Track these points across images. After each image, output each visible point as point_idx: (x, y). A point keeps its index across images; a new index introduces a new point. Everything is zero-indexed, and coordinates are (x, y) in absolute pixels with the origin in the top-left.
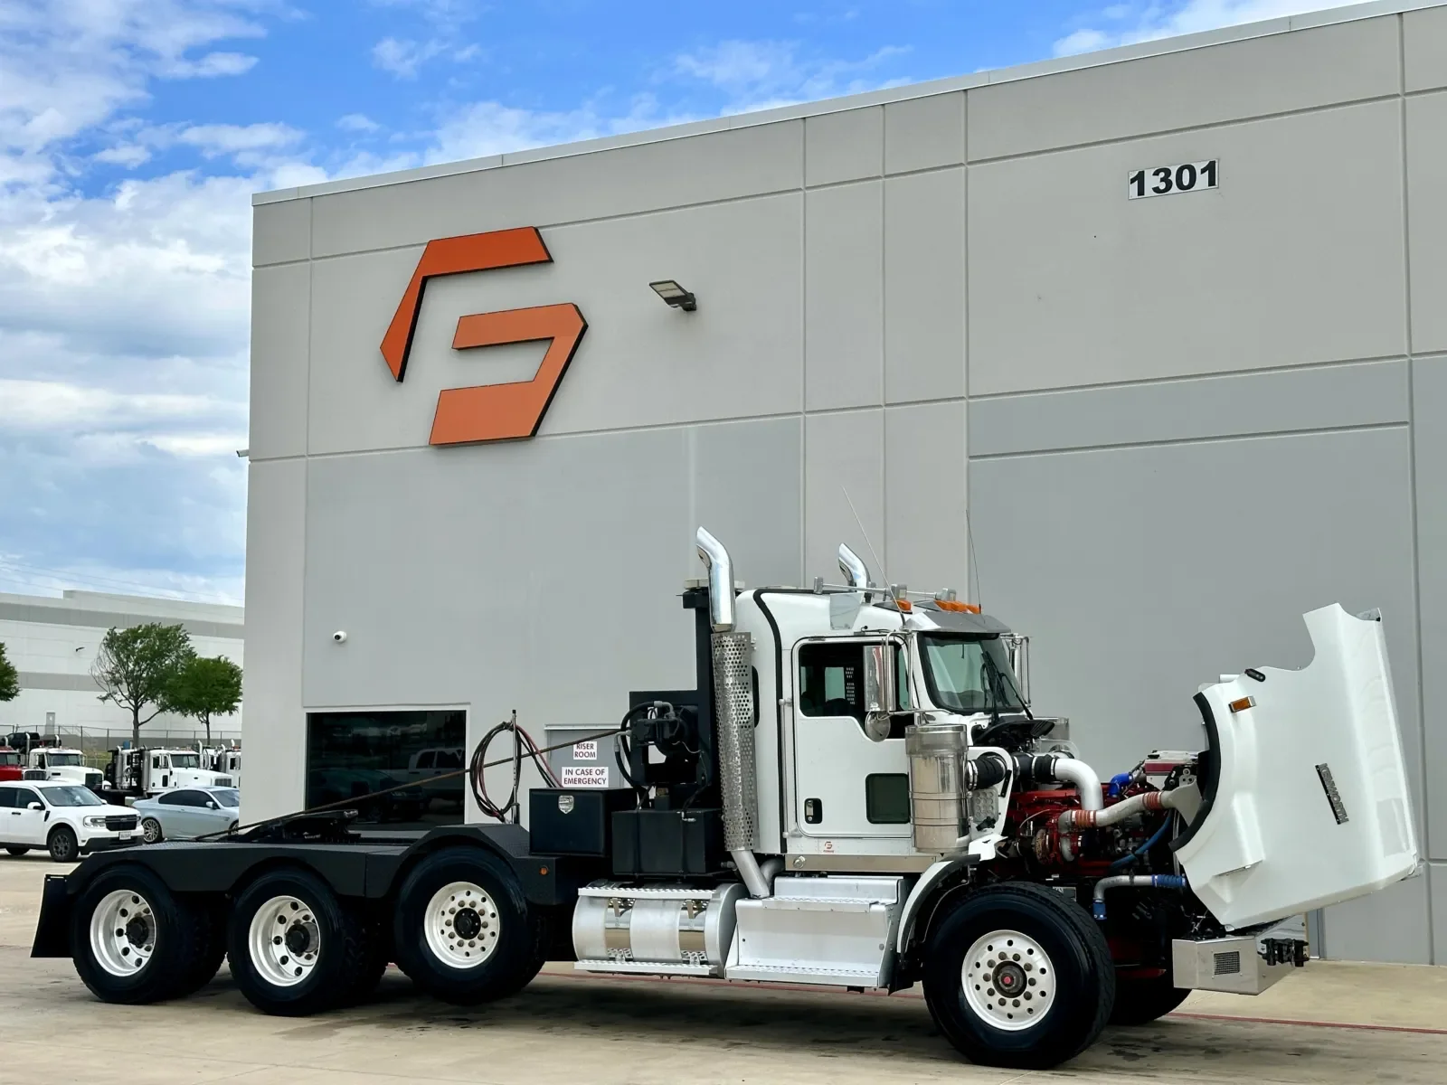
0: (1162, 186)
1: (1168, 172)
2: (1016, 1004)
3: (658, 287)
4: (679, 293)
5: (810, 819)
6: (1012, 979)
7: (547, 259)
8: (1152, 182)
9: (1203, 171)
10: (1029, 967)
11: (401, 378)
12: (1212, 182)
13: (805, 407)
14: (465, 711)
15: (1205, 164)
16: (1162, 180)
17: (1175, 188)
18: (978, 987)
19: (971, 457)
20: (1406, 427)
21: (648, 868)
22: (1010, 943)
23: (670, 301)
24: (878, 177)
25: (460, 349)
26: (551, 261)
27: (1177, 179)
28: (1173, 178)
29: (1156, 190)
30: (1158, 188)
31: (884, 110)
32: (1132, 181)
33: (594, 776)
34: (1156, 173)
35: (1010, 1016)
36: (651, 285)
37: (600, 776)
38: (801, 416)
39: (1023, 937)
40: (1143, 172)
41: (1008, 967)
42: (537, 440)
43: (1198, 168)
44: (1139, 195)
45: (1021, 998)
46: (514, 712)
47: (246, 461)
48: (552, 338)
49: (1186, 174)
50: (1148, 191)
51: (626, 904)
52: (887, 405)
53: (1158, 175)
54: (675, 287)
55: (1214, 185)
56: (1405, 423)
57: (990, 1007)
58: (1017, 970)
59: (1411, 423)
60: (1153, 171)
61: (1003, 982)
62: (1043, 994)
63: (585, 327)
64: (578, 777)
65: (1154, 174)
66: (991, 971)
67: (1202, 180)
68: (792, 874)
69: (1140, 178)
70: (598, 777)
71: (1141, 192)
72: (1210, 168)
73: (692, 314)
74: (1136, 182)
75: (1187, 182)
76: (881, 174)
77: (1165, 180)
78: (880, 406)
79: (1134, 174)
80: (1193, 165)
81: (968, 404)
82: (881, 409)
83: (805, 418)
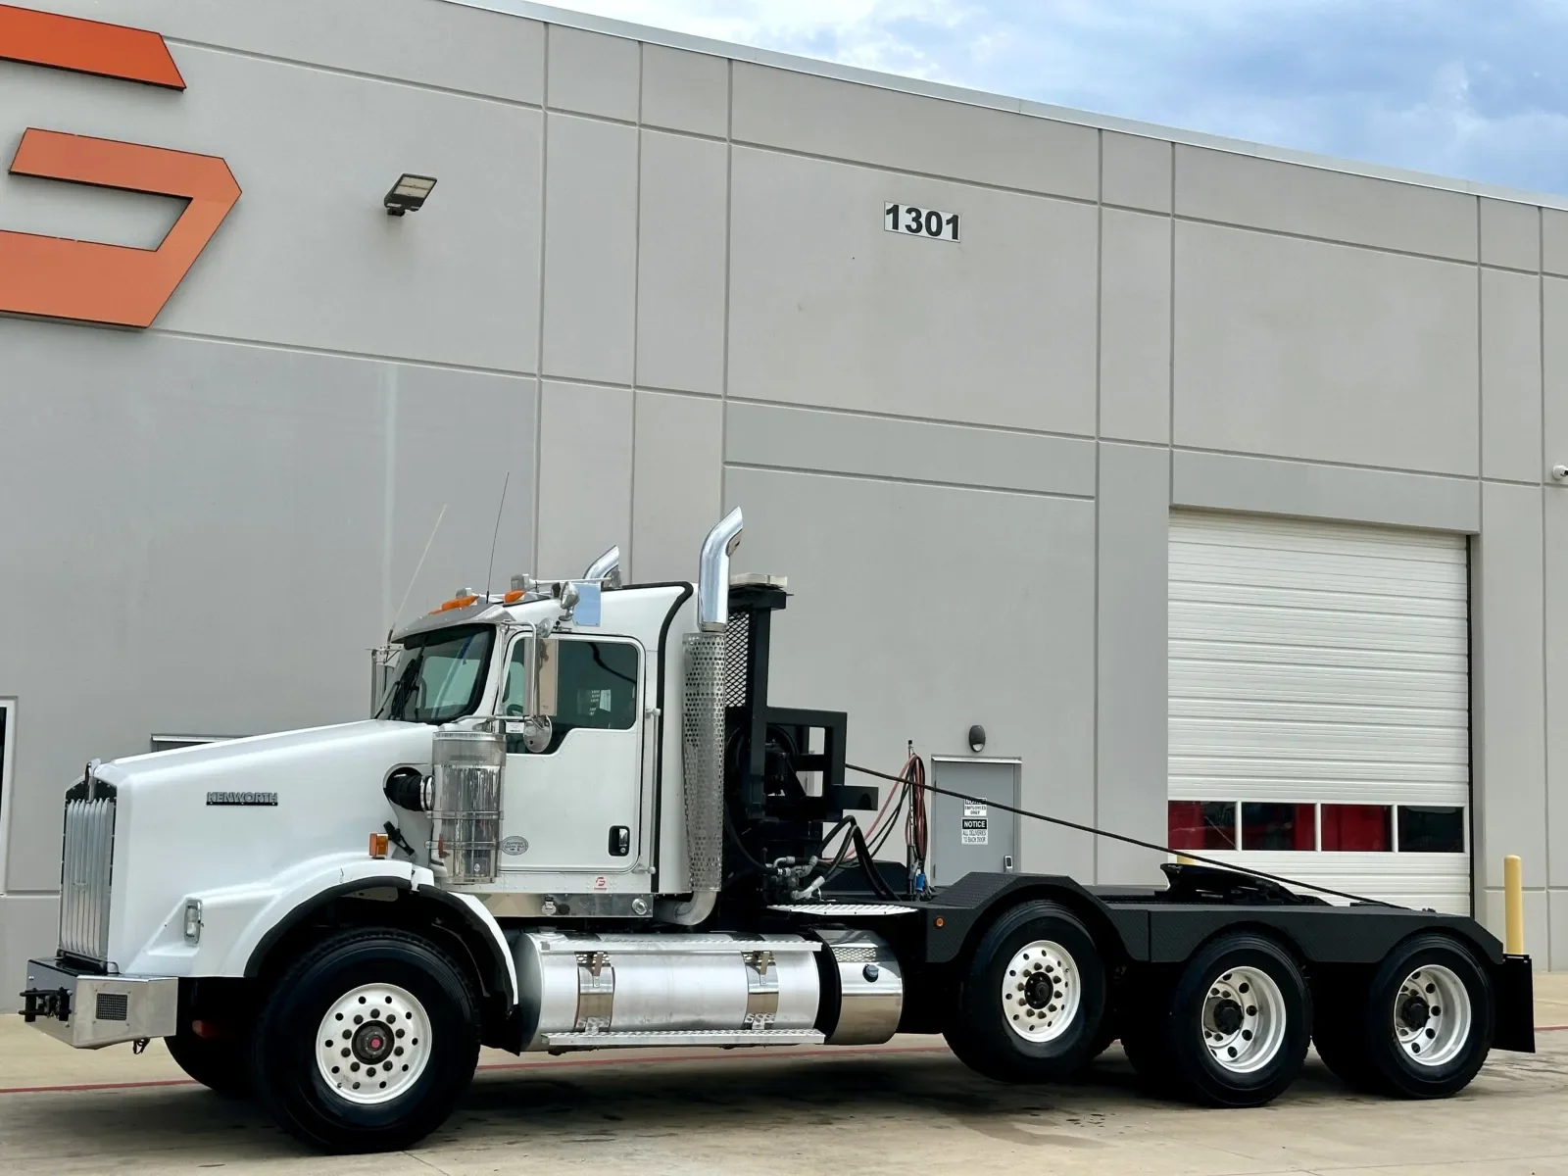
0: (914, 226)
1: (919, 213)
7: (180, 85)
8: (905, 219)
9: (948, 222)
12: (955, 236)
13: (540, 370)
15: (950, 216)
16: (914, 220)
17: (924, 232)
19: (726, 462)
20: (1093, 501)
24: (634, 124)
25: (21, 175)
26: (181, 88)
27: (926, 223)
28: (923, 220)
29: (908, 227)
30: (910, 226)
32: (889, 212)
34: (909, 211)
38: (536, 381)
40: (898, 206)
43: (945, 217)
44: (893, 228)
48: (190, 200)
49: (934, 219)
50: (902, 228)
52: (636, 387)
53: (910, 213)
56: (1092, 498)
59: (1096, 497)
60: (907, 208)
63: (238, 194)
65: (907, 212)
67: (947, 230)
69: (895, 210)
71: (896, 226)
72: (954, 221)
73: (395, 218)
74: (891, 215)
75: (934, 228)
76: (637, 121)
77: (916, 220)
78: (629, 387)
79: (889, 206)
80: (940, 213)
81: (725, 404)
82: (631, 390)
83: (540, 382)
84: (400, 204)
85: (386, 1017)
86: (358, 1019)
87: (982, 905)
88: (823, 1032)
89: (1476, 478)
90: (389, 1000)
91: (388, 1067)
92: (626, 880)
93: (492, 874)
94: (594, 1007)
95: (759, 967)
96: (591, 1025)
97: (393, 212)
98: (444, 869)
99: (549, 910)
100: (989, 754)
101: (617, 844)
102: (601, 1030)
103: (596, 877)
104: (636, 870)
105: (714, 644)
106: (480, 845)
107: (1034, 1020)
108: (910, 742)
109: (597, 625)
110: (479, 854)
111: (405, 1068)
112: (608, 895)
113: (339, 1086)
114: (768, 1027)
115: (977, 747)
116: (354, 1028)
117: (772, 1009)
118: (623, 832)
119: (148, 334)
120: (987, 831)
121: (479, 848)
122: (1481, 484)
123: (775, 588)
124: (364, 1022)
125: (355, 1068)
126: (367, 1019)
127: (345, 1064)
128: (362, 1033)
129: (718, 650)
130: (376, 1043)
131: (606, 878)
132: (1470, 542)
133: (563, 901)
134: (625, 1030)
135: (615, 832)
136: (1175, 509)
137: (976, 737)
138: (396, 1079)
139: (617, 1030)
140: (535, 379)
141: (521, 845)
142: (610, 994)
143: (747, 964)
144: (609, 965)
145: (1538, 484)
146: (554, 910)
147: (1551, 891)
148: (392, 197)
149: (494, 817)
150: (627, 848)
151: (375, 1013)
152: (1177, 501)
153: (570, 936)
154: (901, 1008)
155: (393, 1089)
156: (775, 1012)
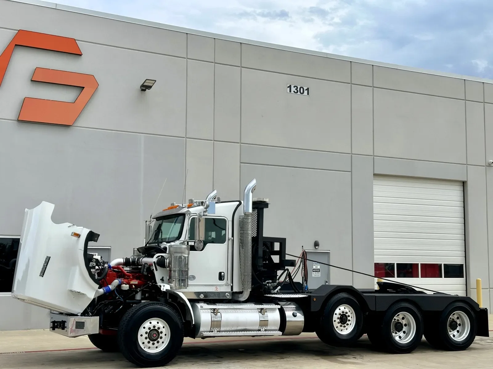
0: (296, 91)
1: (297, 87)
8: (293, 89)
9: (306, 90)
11: (0, 87)
12: (308, 94)
13: (186, 136)
15: (306, 88)
16: (296, 89)
17: (299, 93)
19: (241, 163)
20: (350, 173)
25: (35, 81)
26: (81, 55)
27: (300, 90)
28: (298, 89)
29: (294, 92)
32: (288, 87)
34: (294, 87)
40: (291, 85)
43: (305, 88)
48: (84, 88)
49: (302, 89)
50: (292, 92)
56: (350, 172)
59: (351, 172)
60: (294, 86)
63: (98, 86)
67: (306, 92)
69: (290, 87)
71: (290, 91)
72: (308, 89)
74: (289, 88)
75: (302, 92)
76: (214, 62)
78: (212, 140)
79: (289, 85)
80: (304, 87)
81: (240, 145)
82: (213, 142)
83: (186, 140)
84: (145, 88)
85: (157, 327)
86: (149, 328)
87: (327, 294)
88: (281, 332)
89: (465, 164)
90: (158, 323)
91: (158, 342)
92: (223, 288)
93: (186, 286)
94: (216, 324)
95: (263, 313)
96: (215, 330)
97: (143, 90)
98: (172, 285)
99: (202, 296)
100: (320, 249)
101: (221, 277)
102: (218, 331)
103: (215, 287)
104: (227, 285)
105: (248, 218)
106: (183, 278)
107: (342, 328)
108: (302, 246)
109: (214, 213)
110: (182, 280)
111: (163, 342)
112: (218, 292)
113: (144, 348)
114: (265, 330)
115: (317, 247)
116: (148, 331)
117: (266, 325)
118: (223, 274)
119: (71, 128)
120: (320, 272)
121: (183, 279)
122: (467, 166)
123: (264, 202)
124: (151, 329)
125: (149, 342)
126: (152, 328)
127: (146, 341)
128: (151, 332)
129: (249, 220)
130: (155, 335)
131: (218, 287)
132: (464, 184)
133: (205, 294)
134: (225, 331)
135: (220, 273)
136: (375, 175)
137: (316, 244)
138: (161, 345)
139: (222, 331)
140: (185, 139)
141: (194, 277)
142: (220, 321)
143: (259, 312)
144: (220, 312)
145: (484, 166)
146: (203, 297)
147: (490, 289)
148: (143, 86)
149: (187, 270)
150: (224, 278)
151: (154, 327)
152: (375, 172)
153: (208, 304)
154: (303, 325)
155: (160, 348)
156: (267, 326)
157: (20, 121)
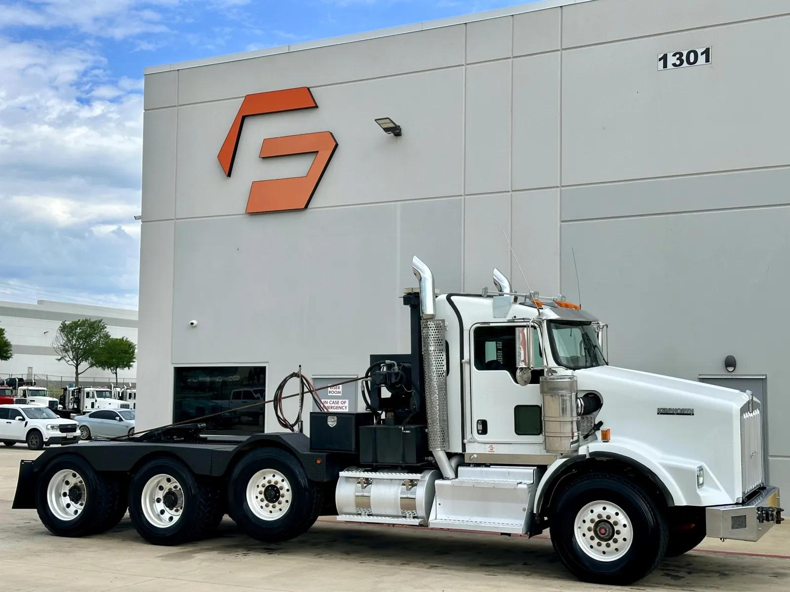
0: (678, 62)
1: (681, 54)
2: (608, 546)
3: (380, 122)
4: (392, 125)
5: (480, 432)
6: (606, 530)
7: (315, 105)
8: (671, 60)
9: (702, 54)
10: (616, 523)
11: (229, 175)
12: (707, 60)
13: (464, 193)
14: (265, 367)
15: (704, 50)
16: (678, 59)
17: (685, 64)
18: (584, 535)
19: (562, 221)
21: (381, 460)
22: (604, 508)
23: (386, 130)
24: (510, 58)
25: (263, 158)
26: (317, 107)
27: (687, 59)
28: (684, 58)
29: (674, 65)
30: (675, 63)
31: (513, 19)
32: (660, 60)
33: (340, 405)
34: (674, 55)
35: (604, 553)
36: (376, 120)
37: (344, 405)
38: (462, 198)
39: (612, 505)
40: (667, 54)
41: (603, 523)
42: (308, 211)
43: (699, 52)
44: (664, 68)
45: (611, 542)
46: (300, 366)
47: (140, 222)
48: (317, 152)
49: (692, 55)
50: (669, 65)
51: (368, 481)
52: (513, 191)
54: (389, 121)
55: (709, 62)
57: (592, 547)
58: (609, 525)
60: (672, 54)
61: (600, 532)
62: (625, 540)
63: (337, 145)
64: (330, 405)
65: (673, 56)
66: (592, 525)
67: (702, 59)
68: (468, 465)
69: (665, 58)
70: (342, 405)
71: (665, 66)
72: (707, 52)
73: (399, 137)
75: (692, 60)
77: (680, 59)
78: (509, 192)
79: (661, 56)
80: (696, 50)
81: (561, 190)
83: (465, 198)
97: (397, 135)
100: (741, 373)
115: (731, 369)
137: (730, 363)
157: (253, 214)
